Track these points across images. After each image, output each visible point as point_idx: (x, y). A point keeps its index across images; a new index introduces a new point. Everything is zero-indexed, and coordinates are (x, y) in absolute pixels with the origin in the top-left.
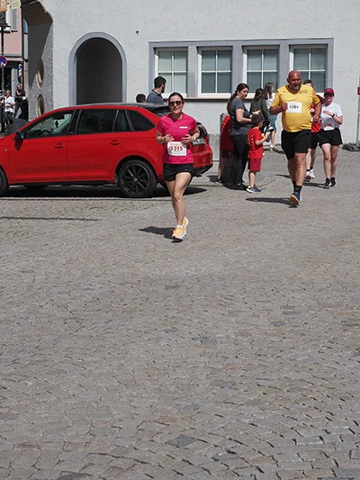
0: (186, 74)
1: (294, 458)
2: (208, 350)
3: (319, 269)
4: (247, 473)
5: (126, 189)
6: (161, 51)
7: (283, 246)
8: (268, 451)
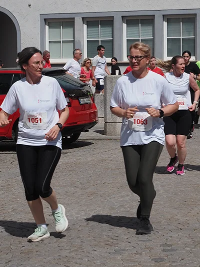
0: (73, 42)
3: (193, 211)
7: (161, 192)
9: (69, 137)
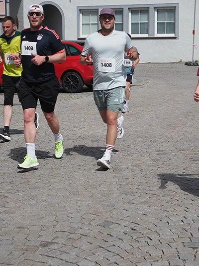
0: (98, 24)
1: (168, 232)
2: (117, 175)
3: (175, 130)
5: (67, 88)
6: (84, 11)
7: (155, 118)
8: (154, 229)
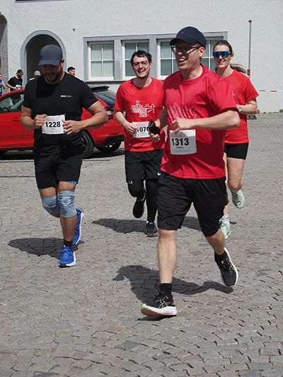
0: (113, 62)
1: (216, 356)
2: (143, 275)
4: (180, 368)
6: (93, 44)
8: (196, 351)
9: (111, 146)
